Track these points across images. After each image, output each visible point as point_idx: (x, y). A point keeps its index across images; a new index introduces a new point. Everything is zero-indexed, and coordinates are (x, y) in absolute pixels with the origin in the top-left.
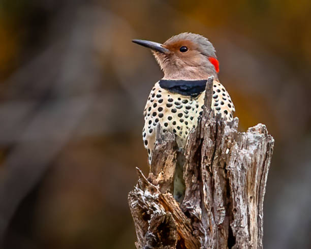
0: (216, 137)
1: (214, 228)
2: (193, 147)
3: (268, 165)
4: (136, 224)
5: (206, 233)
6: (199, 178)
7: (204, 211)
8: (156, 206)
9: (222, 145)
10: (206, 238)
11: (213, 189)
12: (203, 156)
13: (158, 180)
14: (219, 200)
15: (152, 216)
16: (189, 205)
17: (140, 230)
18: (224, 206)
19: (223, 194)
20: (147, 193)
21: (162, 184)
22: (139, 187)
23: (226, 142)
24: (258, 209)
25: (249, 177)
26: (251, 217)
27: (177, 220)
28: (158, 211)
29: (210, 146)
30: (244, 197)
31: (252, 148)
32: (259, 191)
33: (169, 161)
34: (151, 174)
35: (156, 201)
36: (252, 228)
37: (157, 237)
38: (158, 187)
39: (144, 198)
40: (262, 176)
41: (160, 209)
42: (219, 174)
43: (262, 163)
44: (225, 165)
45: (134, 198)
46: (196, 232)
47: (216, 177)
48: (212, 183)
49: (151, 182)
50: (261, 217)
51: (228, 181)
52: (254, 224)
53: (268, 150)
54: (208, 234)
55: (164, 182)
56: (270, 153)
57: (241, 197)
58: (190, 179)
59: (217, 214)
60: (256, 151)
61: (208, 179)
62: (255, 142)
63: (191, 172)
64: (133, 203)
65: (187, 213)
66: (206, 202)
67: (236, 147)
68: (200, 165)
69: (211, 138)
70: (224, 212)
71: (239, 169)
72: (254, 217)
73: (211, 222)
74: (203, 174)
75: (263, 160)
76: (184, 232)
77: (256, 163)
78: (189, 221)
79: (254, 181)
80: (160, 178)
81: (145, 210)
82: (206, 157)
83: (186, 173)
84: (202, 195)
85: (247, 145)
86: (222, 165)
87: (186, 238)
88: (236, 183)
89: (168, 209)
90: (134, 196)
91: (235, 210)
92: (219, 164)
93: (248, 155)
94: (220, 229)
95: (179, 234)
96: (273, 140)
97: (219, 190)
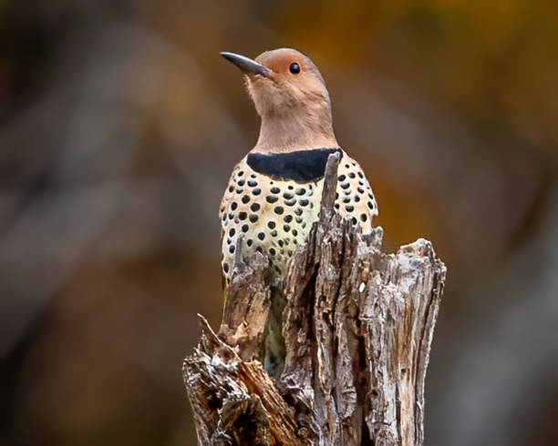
0: (341, 261)
1: (336, 424)
2: (301, 279)
3: (435, 312)
4: (196, 415)
5: (321, 434)
6: (311, 335)
7: (319, 393)
8: (232, 384)
9: (353, 277)
10: (321, 442)
11: (334, 354)
12: (318, 295)
13: (236, 337)
14: (346, 375)
15: (225, 401)
16: (291, 382)
17: (203, 427)
18: (354, 384)
19: (353, 363)
20: (218, 361)
21: (243, 345)
22: (203, 349)
23: (360, 270)
24: (416, 392)
25: (401, 335)
26: (403, 406)
27: (270, 410)
28: (237, 392)
29: (331, 277)
30: (391, 369)
31: (407, 283)
32: (418, 360)
33: (258, 304)
34: (224, 326)
35: (233, 374)
36: (403, 426)
37: (233, 440)
38: (236, 350)
39: (210, 369)
40: (424, 332)
41: (239, 390)
42: (347, 328)
43: (424, 309)
44: (358, 312)
45: (194, 368)
46: (303, 432)
47: (340, 334)
48: (334, 343)
49: (224, 340)
50: (421, 407)
51: (361, 340)
52: (407, 418)
53: (435, 286)
54: (325, 435)
55: (248, 341)
56: (438, 291)
57: (384, 370)
58: (294, 335)
59: (341, 399)
60: (413, 288)
61: (327, 338)
62: (412, 271)
63: (297, 324)
64: (192, 378)
65: (289, 397)
66: (322, 378)
67: (378, 280)
68: (312, 312)
69: (333, 263)
70: (354, 396)
71: (382, 319)
72: (408, 407)
73: (331, 414)
74: (318, 328)
75: (425, 304)
76: (282, 431)
77: (412, 309)
78: (291, 411)
79: (408, 341)
80: (239, 333)
81: (213, 391)
82: (324, 298)
83: (286, 325)
84: (315, 365)
85: (397, 276)
86: (352, 311)
87: (285, 442)
88: (377, 345)
89: (254, 388)
90: (193, 366)
91: (375, 393)
92: (346, 310)
93: (398, 295)
94: (346, 427)
95: (273, 434)
96: (444, 269)
97: (346, 358)
